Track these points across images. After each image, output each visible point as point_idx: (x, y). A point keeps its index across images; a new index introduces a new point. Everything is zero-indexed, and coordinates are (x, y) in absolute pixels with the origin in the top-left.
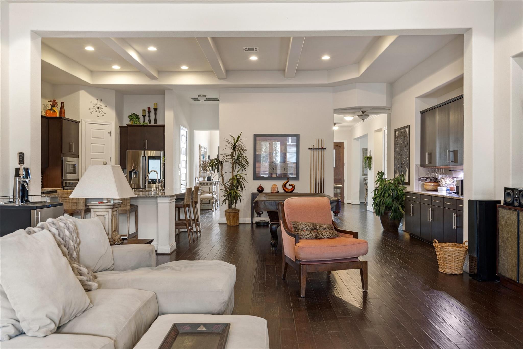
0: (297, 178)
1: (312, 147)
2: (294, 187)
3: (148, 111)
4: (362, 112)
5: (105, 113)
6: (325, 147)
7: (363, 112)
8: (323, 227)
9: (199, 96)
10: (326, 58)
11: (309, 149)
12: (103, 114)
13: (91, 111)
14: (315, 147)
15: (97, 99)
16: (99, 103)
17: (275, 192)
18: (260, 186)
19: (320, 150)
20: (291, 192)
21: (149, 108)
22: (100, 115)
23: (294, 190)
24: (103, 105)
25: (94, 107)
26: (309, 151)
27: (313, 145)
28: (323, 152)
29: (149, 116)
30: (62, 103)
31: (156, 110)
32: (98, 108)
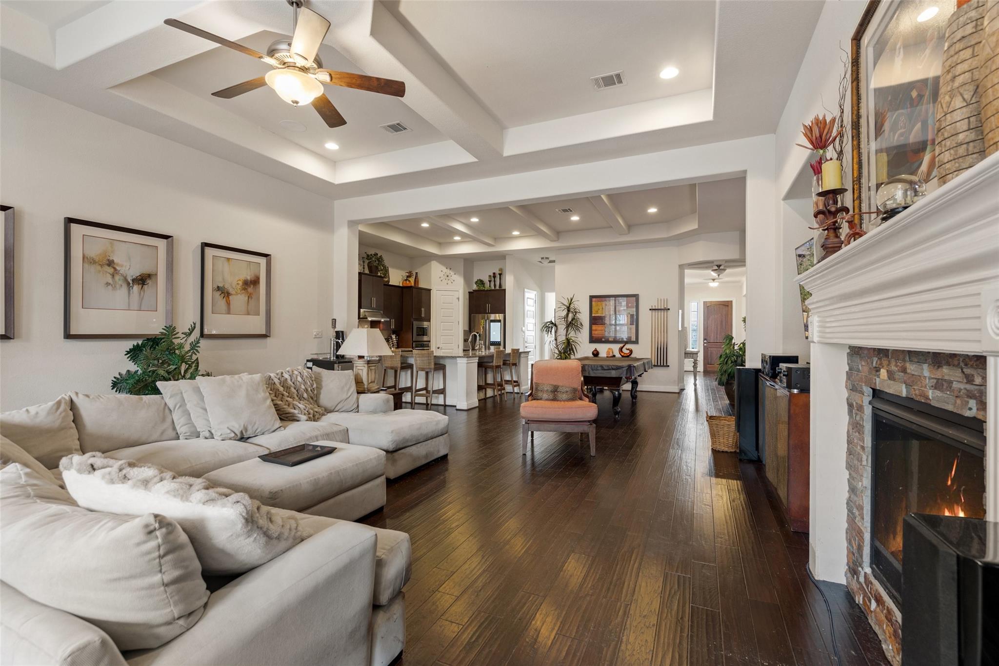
0: (636, 342)
1: (654, 308)
2: (631, 351)
3: (493, 277)
4: (717, 266)
5: (454, 281)
6: (668, 308)
7: (719, 266)
8: (565, 390)
9: (542, 258)
10: (652, 210)
11: (650, 310)
12: (452, 281)
13: (441, 279)
14: (657, 308)
15: (447, 268)
16: (448, 271)
17: (610, 356)
18: (596, 350)
19: (663, 311)
20: (628, 356)
21: (494, 274)
22: (449, 282)
23: (630, 355)
24: (452, 273)
25: (444, 275)
26: (651, 311)
27: (655, 305)
28: (665, 313)
29: (495, 281)
30: (416, 273)
31: (500, 274)
32: (448, 276)
